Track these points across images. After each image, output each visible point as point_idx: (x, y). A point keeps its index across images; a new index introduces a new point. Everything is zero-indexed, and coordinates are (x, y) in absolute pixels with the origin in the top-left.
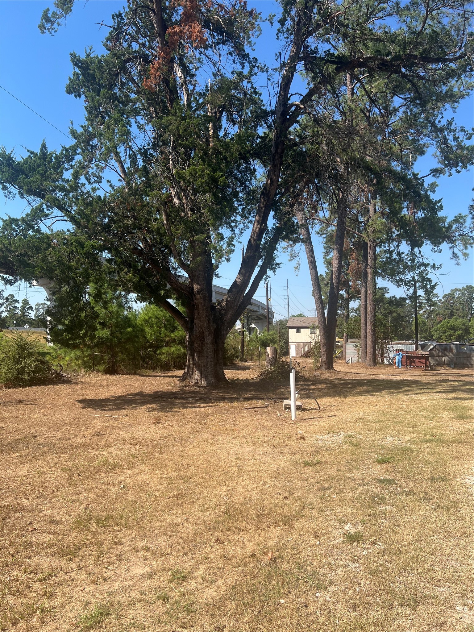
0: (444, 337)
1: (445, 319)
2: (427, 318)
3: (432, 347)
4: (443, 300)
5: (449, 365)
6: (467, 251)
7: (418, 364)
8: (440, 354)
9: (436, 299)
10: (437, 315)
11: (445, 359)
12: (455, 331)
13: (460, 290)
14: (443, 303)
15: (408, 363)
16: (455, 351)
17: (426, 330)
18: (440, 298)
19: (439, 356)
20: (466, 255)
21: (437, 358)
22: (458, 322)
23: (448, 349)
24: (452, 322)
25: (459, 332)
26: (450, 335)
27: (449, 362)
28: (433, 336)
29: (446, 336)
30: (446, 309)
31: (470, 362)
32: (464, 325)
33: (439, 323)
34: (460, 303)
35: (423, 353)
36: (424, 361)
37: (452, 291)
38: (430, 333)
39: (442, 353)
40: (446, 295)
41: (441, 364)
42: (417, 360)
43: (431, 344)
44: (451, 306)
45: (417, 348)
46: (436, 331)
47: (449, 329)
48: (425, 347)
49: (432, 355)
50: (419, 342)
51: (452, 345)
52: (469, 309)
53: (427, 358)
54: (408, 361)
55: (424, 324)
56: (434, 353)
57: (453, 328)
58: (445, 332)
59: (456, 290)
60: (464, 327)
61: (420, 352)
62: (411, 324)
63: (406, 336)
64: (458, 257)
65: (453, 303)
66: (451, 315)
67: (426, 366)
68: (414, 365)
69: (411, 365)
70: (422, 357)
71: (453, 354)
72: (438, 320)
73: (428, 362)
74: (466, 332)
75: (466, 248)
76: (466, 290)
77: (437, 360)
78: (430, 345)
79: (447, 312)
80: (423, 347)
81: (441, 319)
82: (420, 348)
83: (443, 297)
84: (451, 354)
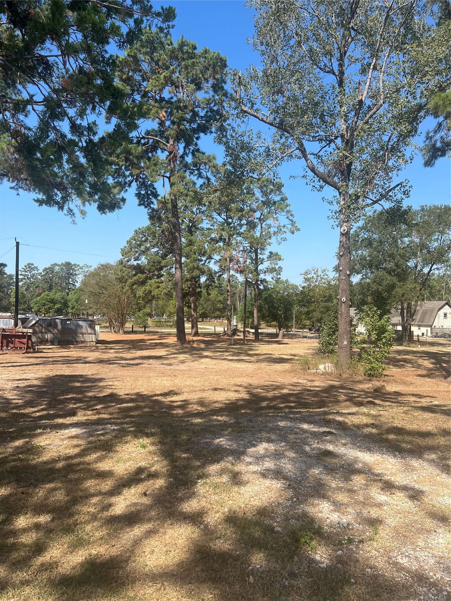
0: (43, 310)
1: (44, 292)
2: (26, 290)
3: (34, 322)
4: (43, 274)
5: (52, 343)
6: (85, 209)
7: (18, 345)
8: (43, 330)
9: (36, 272)
10: (36, 288)
11: (49, 336)
12: (55, 304)
13: (59, 265)
14: (42, 276)
15: (5, 344)
16: (60, 327)
17: (25, 302)
18: (41, 271)
19: (42, 333)
20: (83, 213)
21: (40, 334)
22: (58, 296)
23: (51, 324)
24: (52, 295)
25: (58, 306)
26: (49, 308)
27: (53, 339)
28: (32, 308)
29: (45, 309)
30: (46, 282)
31: (75, 339)
32: (63, 298)
33: (39, 295)
34: (59, 278)
35: (25, 330)
36: (25, 341)
37: (52, 265)
38: (29, 306)
39: (46, 329)
40: (46, 268)
41: (43, 342)
42: (17, 340)
43: (34, 319)
44: (51, 280)
45: (16, 325)
46: (36, 304)
47: (48, 302)
48: (25, 322)
49: (35, 333)
50: (20, 316)
51: (57, 320)
52: (66, 284)
53: (29, 338)
54: (5, 341)
55: (24, 296)
56: (37, 329)
57: (53, 301)
58: (44, 305)
59: (56, 265)
60: (62, 301)
61: (20, 329)
62: (10, 296)
63: (3, 308)
64: (74, 214)
65: (52, 277)
66: (50, 288)
67: (28, 347)
68: (12, 346)
69: (7, 347)
70: (23, 336)
71: (57, 329)
72: (37, 293)
73: (30, 342)
74: (64, 305)
75: (84, 205)
76: (65, 266)
77: (39, 338)
78: (32, 320)
79: (46, 286)
80: (24, 321)
81: (40, 292)
82: (19, 322)
83: (44, 270)
84: (56, 331)
